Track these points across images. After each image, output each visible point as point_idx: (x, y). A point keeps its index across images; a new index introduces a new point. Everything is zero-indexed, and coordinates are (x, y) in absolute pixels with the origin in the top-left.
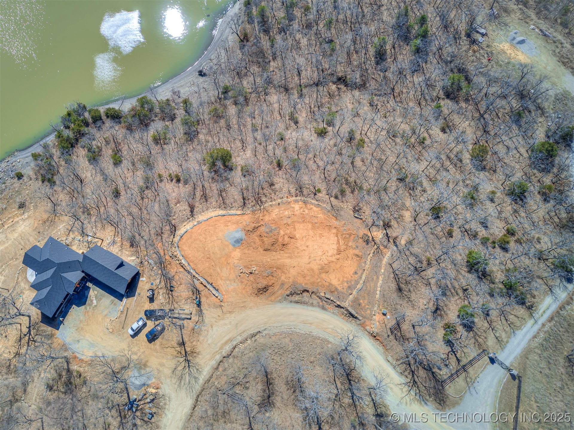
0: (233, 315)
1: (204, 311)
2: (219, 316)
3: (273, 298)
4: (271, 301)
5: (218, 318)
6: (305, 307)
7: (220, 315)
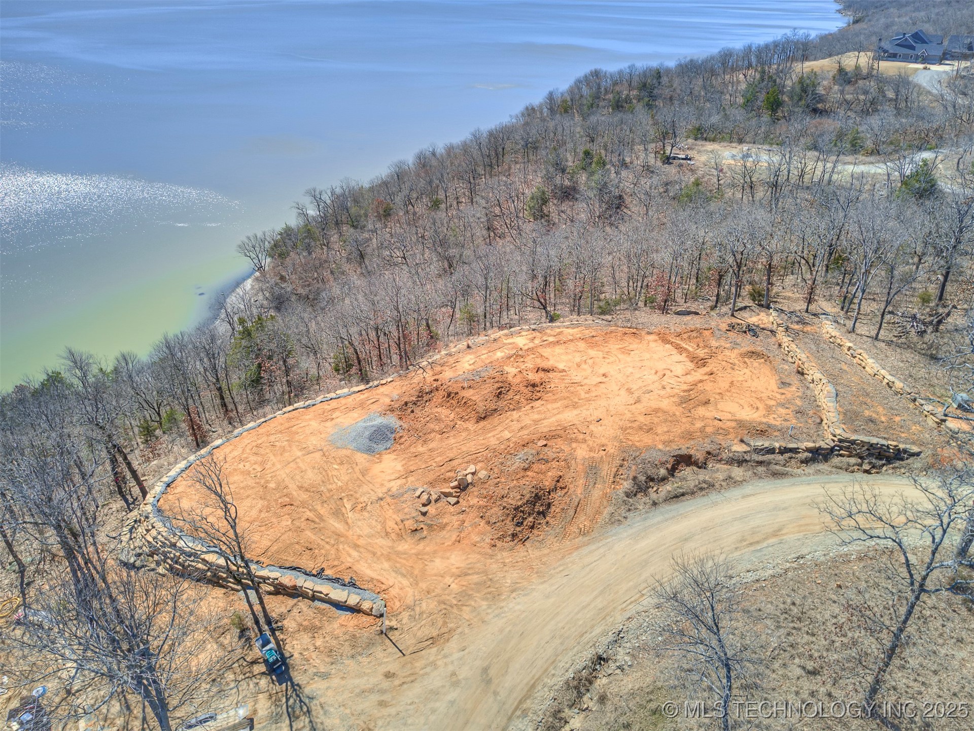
0: (453, 645)
1: (312, 687)
2: (388, 675)
3: (582, 521)
4: (582, 533)
5: (386, 684)
6: (714, 496)
7: (392, 667)
